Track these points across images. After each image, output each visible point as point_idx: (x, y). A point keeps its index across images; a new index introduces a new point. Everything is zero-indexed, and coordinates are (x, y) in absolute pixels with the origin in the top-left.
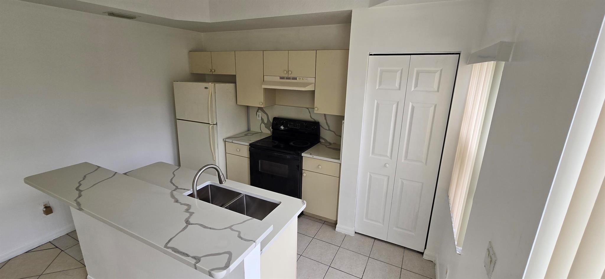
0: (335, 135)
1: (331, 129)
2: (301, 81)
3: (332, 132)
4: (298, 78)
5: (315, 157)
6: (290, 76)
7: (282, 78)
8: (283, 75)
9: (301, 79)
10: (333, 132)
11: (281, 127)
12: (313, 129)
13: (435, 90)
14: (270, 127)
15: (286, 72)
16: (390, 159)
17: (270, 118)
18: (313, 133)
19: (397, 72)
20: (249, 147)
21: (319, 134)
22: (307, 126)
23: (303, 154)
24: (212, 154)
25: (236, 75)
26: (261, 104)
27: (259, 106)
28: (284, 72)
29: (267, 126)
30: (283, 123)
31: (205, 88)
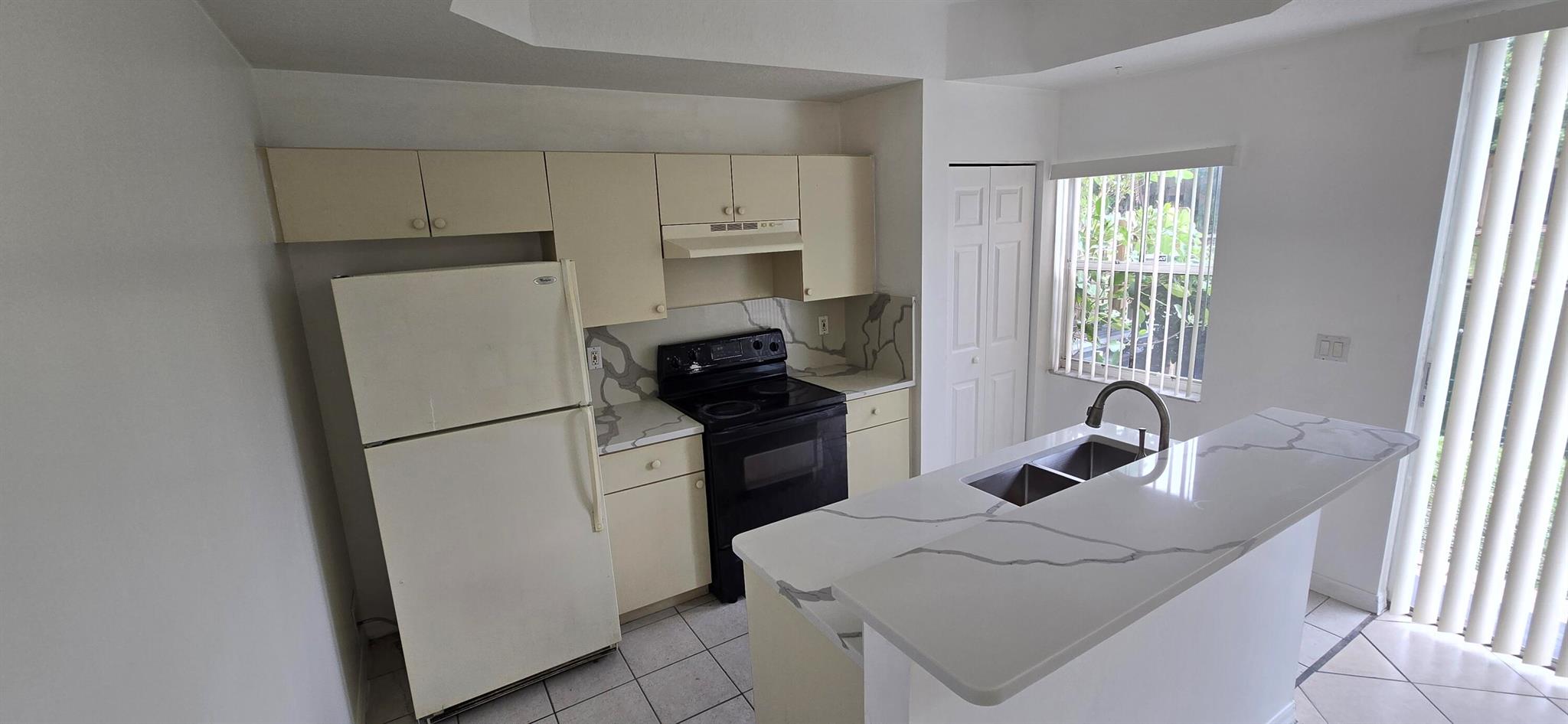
0: (806, 348)
1: (797, 338)
2: (767, 230)
3: (802, 345)
4: (759, 224)
5: (870, 392)
6: (739, 219)
7: (716, 227)
8: (720, 219)
9: (768, 225)
10: (804, 343)
11: (693, 367)
12: (774, 347)
13: (1017, 220)
14: (635, 383)
15: (730, 211)
16: (978, 346)
17: (636, 357)
18: (776, 357)
19: (976, 194)
20: (701, 435)
21: (786, 358)
22: (757, 345)
23: (848, 397)
24: (593, 512)
25: (553, 231)
26: (662, 308)
27: (655, 317)
28: (724, 211)
29: (626, 381)
30: (697, 354)
31: (541, 280)
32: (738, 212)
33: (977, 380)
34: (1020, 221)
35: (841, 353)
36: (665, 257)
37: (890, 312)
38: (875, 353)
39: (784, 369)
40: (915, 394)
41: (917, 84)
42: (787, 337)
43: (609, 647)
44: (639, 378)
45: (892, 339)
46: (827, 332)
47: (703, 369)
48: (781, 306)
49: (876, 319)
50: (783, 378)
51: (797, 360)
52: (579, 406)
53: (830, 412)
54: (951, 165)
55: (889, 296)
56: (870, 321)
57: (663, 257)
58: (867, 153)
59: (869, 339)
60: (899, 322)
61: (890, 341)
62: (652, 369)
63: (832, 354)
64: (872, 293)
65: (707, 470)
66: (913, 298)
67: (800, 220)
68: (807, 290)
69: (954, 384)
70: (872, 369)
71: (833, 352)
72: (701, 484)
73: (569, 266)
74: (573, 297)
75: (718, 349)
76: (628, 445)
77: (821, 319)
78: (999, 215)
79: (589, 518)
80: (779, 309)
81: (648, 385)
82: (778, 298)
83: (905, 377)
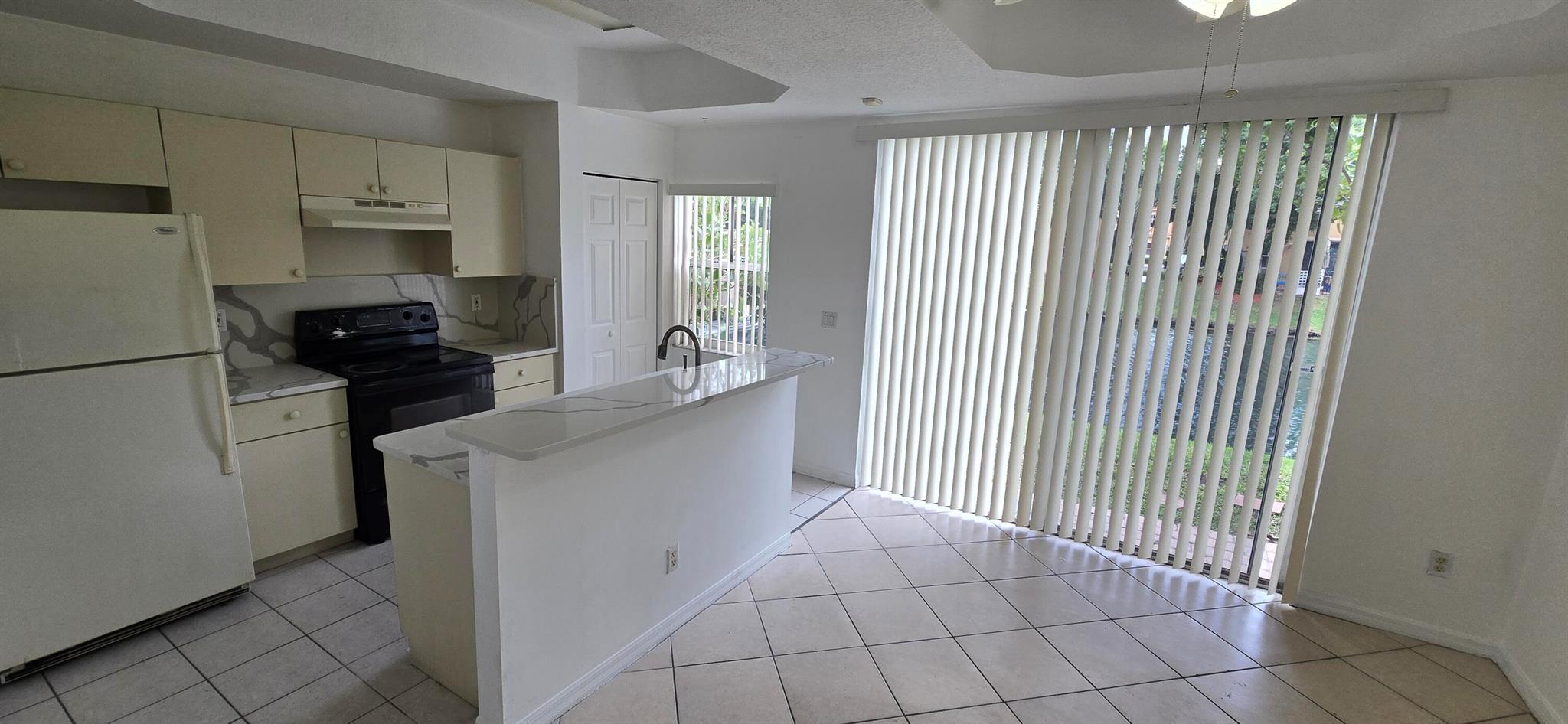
0: (459, 322)
1: (449, 312)
2: (416, 210)
3: (454, 319)
4: (407, 204)
5: (516, 356)
6: (384, 198)
7: (359, 203)
8: (365, 195)
9: (416, 206)
10: (457, 317)
11: (335, 333)
12: (425, 318)
13: (644, 223)
14: (268, 347)
15: (377, 190)
16: (614, 323)
17: (269, 320)
18: (427, 327)
19: (608, 200)
20: (345, 389)
21: (437, 328)
22: (407, 316)
23: (495, 359)
24: (222, 456)
25: (168, 188)
26: (301, 272)
27: (294, 280)
28: (370, 188)
29: (256, 345)
30: (340, 321)
31: (162, 230)
32: (385, 192)
33: (614, 351)
34: (646, 224)
35: (494, 327)
36: (305, 224)
37: (536, 291)
38: (524, 326)
39: (437, 338)
40: (558, 359)
41: (553, 105)
42: (439, 310)
43: (240, 587)
44: (272, 343)
45: (538, 313)
46: (480, 309)
47: (347, 335)
48: (432, 282)
49: (524, 297)
50: (435, 346)
51: (448, 331)
52: (206, 353)
53: (477, 370)
54: (584, 174)
55: (535, 277)
56: (519, 300)
57: (302, 224)
58: (514, 156)
59: (519, 313)
60: (543, 298)
61: (537, 316)
62: (288, 334)
63: (485, 329)
64: (520, 274)
65: (350, 421)
66: (555, 279)
67: (448, 205)
68: (457, 268)
69: (593, 353)
70: (522, 340)
71: (486, 327)
72: (345, 434)
73: (196, 221)
74: (200, 250)
75: (364, 317)
76: (263, 395)
77: (473, 296)
78: (628, 219)
79: (216, 461)
80: (430, 284)
81: (282, 349)
82: (429, 275)
83: (550, 345)
